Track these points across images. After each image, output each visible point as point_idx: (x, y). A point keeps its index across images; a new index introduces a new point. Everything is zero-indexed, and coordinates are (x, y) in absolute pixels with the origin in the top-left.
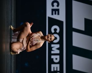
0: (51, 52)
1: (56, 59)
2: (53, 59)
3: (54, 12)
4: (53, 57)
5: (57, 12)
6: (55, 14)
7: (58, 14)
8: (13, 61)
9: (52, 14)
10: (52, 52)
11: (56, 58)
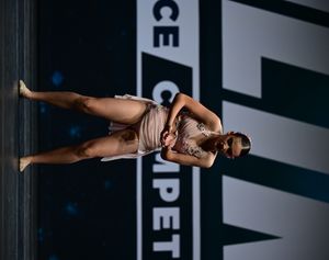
0: (151, 168)
1: (170, 190)
2: (158, 190)
3: (161, 37)
4: (157, 183)
5: (171, 36)
6: (166, 43)
7: (176, 44)
8: (27, 196)
9: (156, 44)
10: (157, 169)
11: (168, 189)
